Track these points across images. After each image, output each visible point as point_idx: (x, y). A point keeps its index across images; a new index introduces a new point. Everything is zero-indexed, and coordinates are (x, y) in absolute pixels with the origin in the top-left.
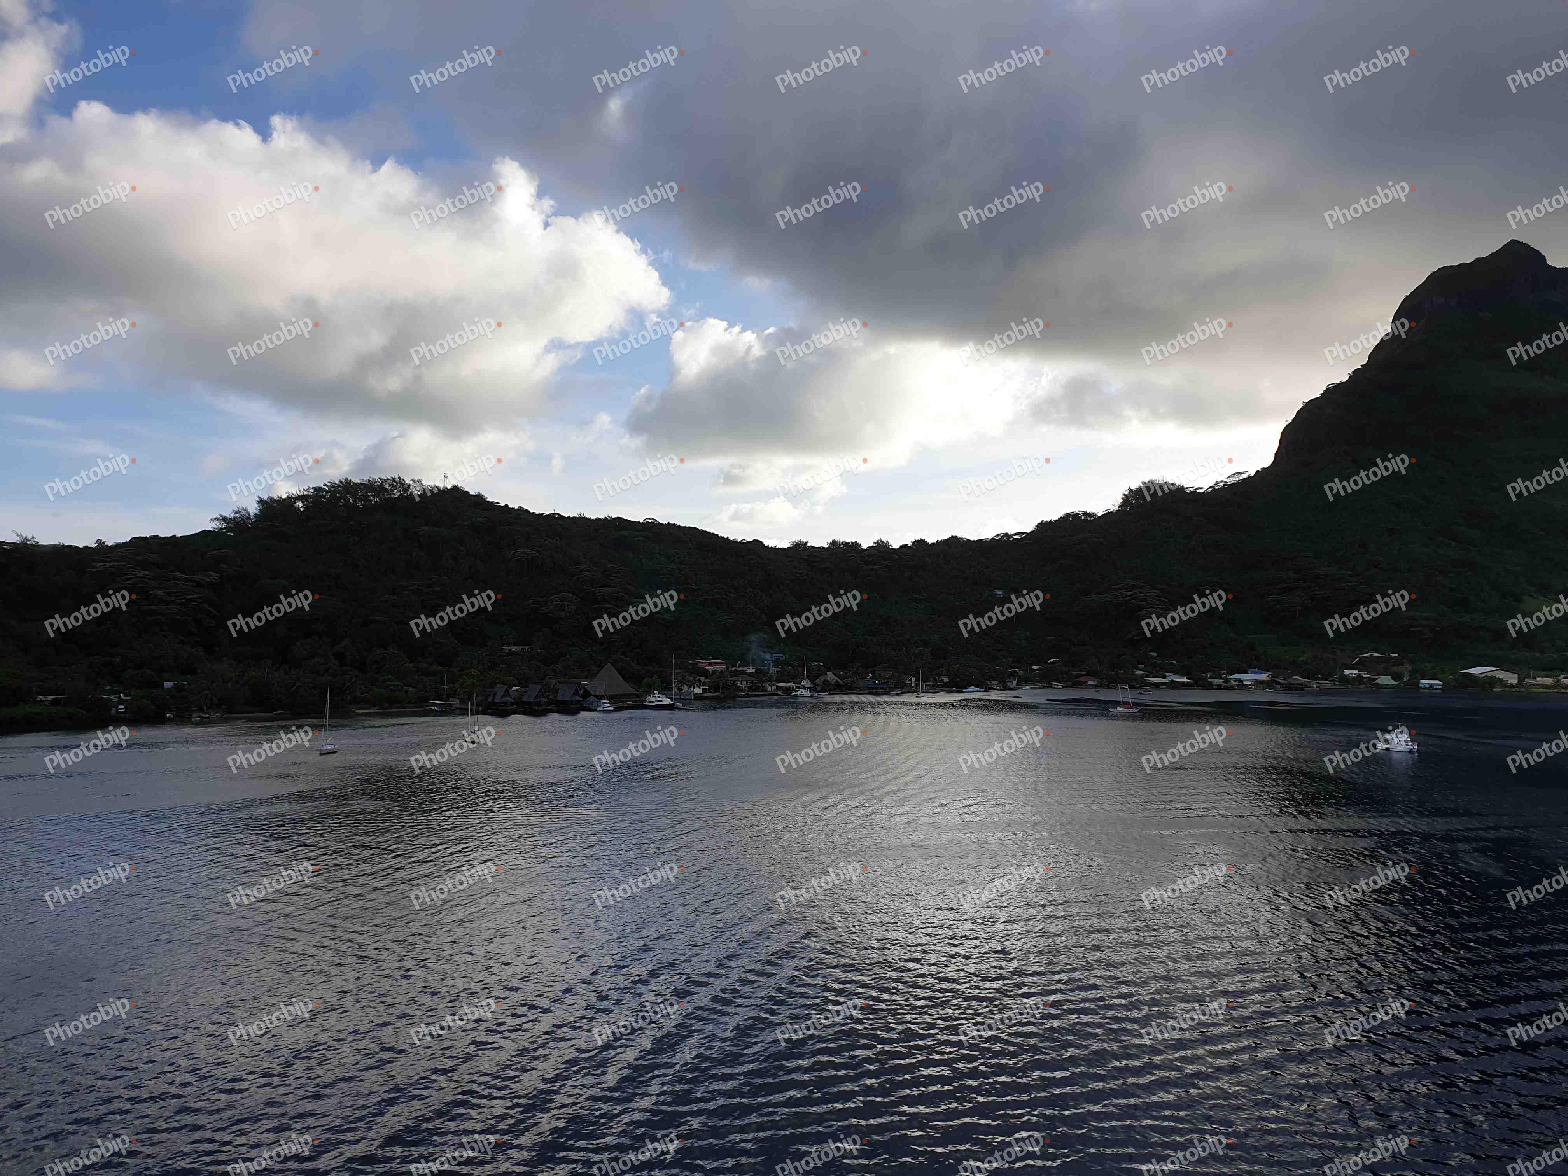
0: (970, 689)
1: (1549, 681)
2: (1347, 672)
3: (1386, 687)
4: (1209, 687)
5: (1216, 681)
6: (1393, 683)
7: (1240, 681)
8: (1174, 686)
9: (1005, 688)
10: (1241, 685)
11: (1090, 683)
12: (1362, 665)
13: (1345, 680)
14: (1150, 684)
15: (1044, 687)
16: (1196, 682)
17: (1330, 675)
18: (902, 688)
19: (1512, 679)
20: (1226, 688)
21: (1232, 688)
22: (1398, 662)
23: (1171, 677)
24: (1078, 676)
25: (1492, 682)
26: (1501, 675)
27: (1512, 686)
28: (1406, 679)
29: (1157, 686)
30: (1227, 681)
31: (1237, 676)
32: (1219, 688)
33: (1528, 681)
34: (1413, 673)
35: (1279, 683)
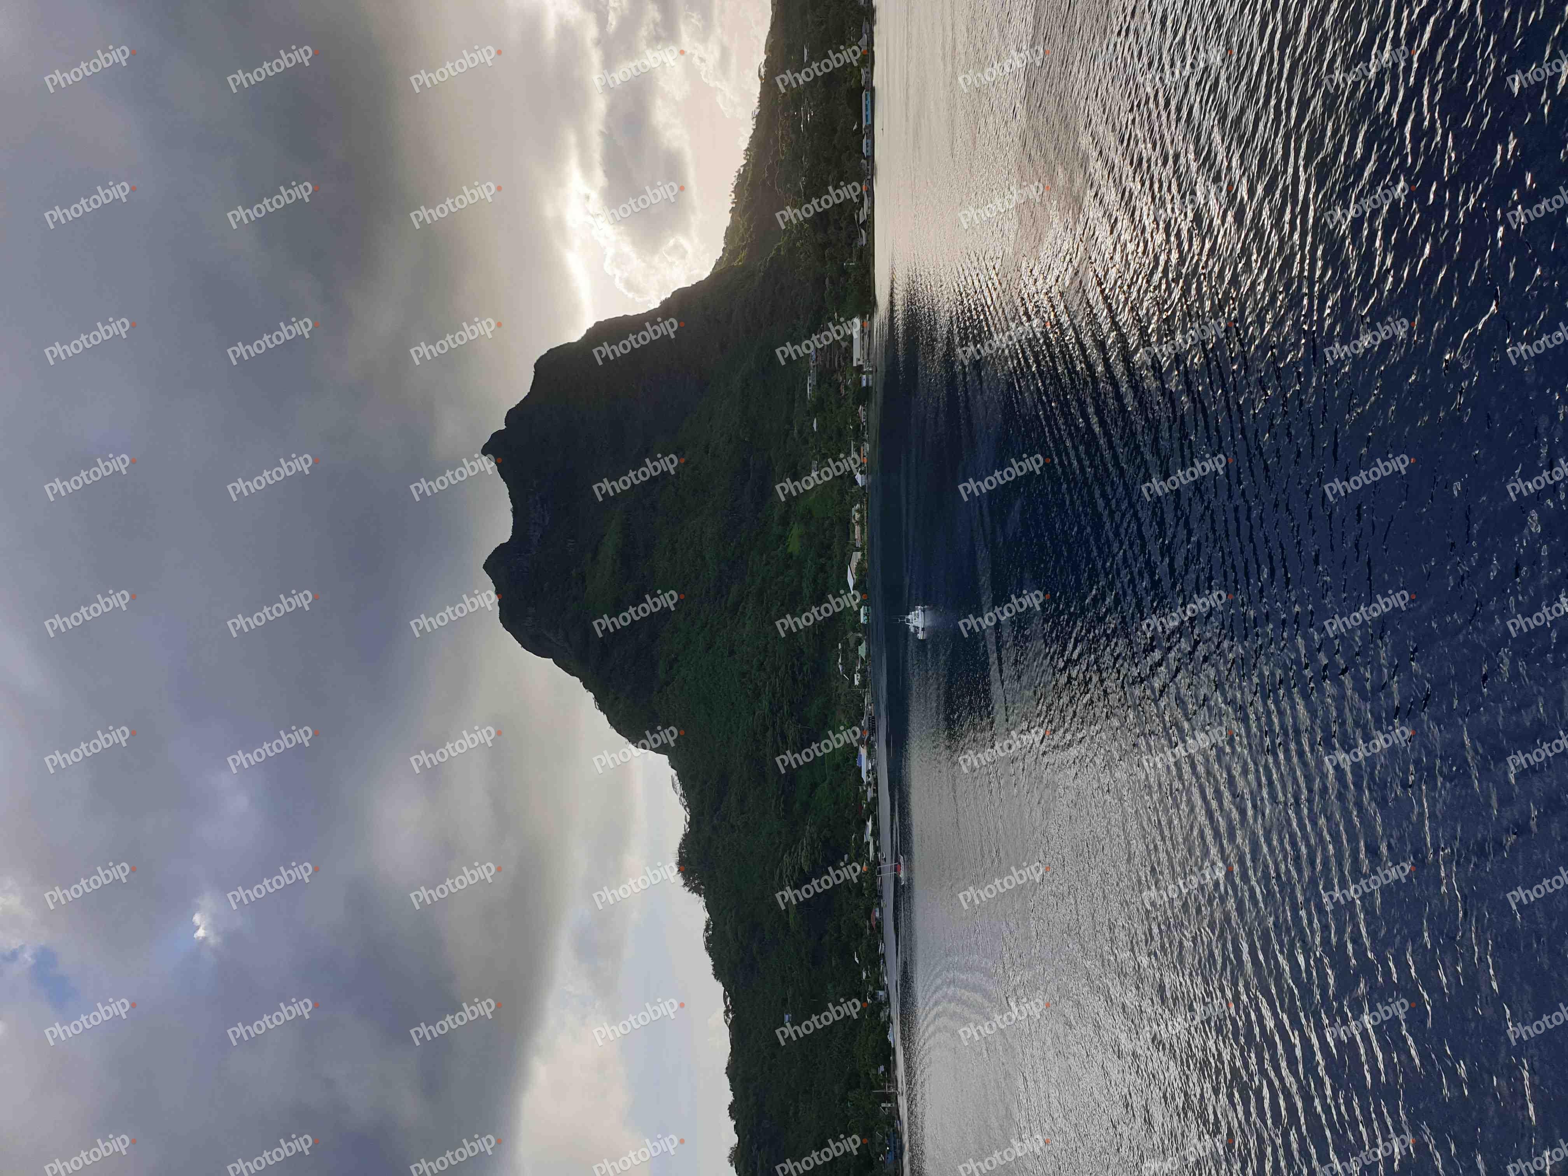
0: (890, 1039)
1: (857, 529)
2: (856, 683)
3: (868, 650)
4: (875, 800)
5: (870, 794)
6: (864, 644)
7: (868, 772)
8: (876, 834)
9: (888, 1002)
10: (873, 771)
11: (877, 915)
12: (850, 672)
13: (864, 684)
14: (876, 856)
15: (884, 962)
16: (872, 813)
17: (860, 696)
18: (894, 1118)
19: (857, 556)
20: (876, 784)
21: (876, 779)
22: (846, 643)
23: (868, 837)
24: (871, 928)
25: (860, 569)
26: (854, 564)
27: (863, 555)
28: (860, 635)
29: (877, 849)
30: (869, 784)
31: (864, 775)
32: (876, 791)
33: (858, 545)
34: (855, 630)
35: (869, 738)
